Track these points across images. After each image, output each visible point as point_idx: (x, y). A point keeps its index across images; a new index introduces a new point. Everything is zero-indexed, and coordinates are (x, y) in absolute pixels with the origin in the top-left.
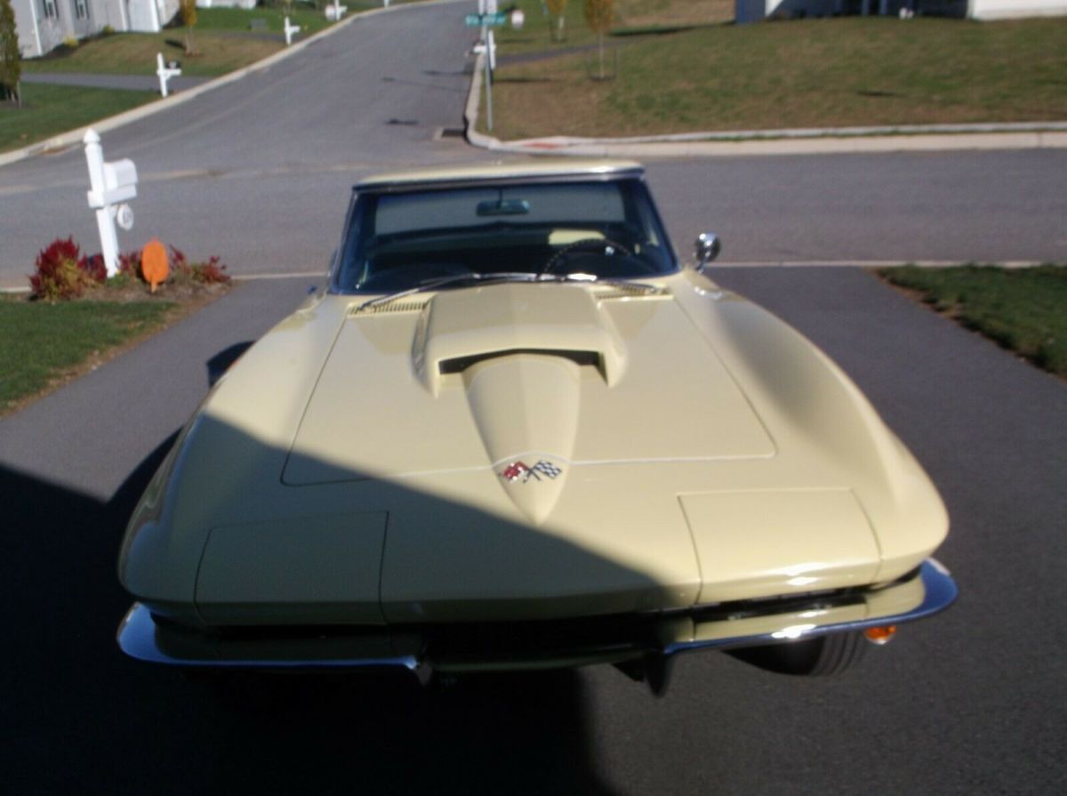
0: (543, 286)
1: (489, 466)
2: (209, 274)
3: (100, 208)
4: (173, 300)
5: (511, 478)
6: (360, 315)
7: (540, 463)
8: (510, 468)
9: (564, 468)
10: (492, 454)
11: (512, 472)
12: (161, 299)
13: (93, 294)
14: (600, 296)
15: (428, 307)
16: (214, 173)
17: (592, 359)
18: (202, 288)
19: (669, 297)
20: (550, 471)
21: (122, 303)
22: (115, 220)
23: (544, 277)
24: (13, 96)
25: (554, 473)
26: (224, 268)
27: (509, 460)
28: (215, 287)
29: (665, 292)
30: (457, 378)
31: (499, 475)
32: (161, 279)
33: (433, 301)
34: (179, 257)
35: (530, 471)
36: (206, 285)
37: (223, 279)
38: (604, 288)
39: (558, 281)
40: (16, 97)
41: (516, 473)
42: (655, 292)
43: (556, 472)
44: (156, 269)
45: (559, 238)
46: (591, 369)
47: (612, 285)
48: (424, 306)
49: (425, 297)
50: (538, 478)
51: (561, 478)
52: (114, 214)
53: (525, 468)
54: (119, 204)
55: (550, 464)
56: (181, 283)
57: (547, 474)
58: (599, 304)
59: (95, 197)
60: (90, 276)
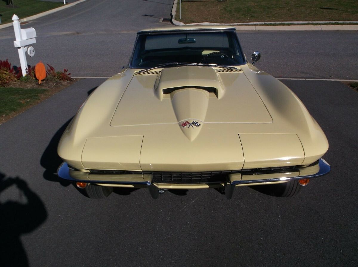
0: (199, 67)
1: (176, 123)
2: (63, 77)
3: (20, 48)
4: (47, 88)
5: (184, 126)
6: (138, 75)
7: (193, 122)
8: (184, 123)
9: (202, 124)
10: (178, 119)
11: (184, 124)
12: (42, 88)
13: (15, 84)
14: (218, 71)
15: (161, 72)
16: (78, 33)
17: (213, 90)
18: (60, 83)
19: (242, 72)
20: (197, 124)
21: (25, 88)
22: (26, 53)
23: (199, 64)
24: (11, 3)
25: (198, 125)
26: (69, 74)
27: (183, 120)
28: (65, 83)
29: (240, 70)
30: (168, 95)
31: (180, 125)
32: (43, 79)
33: (162, 71)
34: (52, 69)
35: (190, 124)
36: (62, 81)
37: (70, 79)
38: (220, 68)
39: (205, 66)
40: (12, 4)
41: (186, 125)
42: (236, 70)
43: (199, 125)
44: (41, 74)
45: (206, 53)
46: (213, 94)
47: (222, 68)
48: (160, 72)
49: (159, 70)
50: (193, 127)
51: (200, 127)
52: (26, 51)
53: (189, 123)
54: (28, 46)
55: (196, 122)
56: (51, 81)
57: (196, 125)
58: (218, 74)
59: (17, 43)
60: (14, 77)
